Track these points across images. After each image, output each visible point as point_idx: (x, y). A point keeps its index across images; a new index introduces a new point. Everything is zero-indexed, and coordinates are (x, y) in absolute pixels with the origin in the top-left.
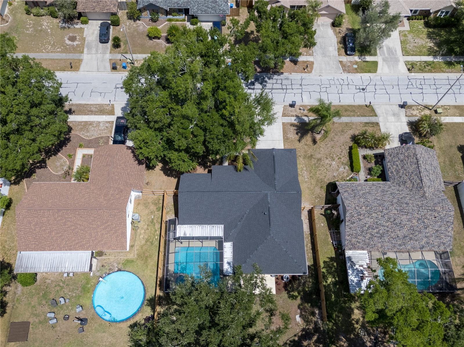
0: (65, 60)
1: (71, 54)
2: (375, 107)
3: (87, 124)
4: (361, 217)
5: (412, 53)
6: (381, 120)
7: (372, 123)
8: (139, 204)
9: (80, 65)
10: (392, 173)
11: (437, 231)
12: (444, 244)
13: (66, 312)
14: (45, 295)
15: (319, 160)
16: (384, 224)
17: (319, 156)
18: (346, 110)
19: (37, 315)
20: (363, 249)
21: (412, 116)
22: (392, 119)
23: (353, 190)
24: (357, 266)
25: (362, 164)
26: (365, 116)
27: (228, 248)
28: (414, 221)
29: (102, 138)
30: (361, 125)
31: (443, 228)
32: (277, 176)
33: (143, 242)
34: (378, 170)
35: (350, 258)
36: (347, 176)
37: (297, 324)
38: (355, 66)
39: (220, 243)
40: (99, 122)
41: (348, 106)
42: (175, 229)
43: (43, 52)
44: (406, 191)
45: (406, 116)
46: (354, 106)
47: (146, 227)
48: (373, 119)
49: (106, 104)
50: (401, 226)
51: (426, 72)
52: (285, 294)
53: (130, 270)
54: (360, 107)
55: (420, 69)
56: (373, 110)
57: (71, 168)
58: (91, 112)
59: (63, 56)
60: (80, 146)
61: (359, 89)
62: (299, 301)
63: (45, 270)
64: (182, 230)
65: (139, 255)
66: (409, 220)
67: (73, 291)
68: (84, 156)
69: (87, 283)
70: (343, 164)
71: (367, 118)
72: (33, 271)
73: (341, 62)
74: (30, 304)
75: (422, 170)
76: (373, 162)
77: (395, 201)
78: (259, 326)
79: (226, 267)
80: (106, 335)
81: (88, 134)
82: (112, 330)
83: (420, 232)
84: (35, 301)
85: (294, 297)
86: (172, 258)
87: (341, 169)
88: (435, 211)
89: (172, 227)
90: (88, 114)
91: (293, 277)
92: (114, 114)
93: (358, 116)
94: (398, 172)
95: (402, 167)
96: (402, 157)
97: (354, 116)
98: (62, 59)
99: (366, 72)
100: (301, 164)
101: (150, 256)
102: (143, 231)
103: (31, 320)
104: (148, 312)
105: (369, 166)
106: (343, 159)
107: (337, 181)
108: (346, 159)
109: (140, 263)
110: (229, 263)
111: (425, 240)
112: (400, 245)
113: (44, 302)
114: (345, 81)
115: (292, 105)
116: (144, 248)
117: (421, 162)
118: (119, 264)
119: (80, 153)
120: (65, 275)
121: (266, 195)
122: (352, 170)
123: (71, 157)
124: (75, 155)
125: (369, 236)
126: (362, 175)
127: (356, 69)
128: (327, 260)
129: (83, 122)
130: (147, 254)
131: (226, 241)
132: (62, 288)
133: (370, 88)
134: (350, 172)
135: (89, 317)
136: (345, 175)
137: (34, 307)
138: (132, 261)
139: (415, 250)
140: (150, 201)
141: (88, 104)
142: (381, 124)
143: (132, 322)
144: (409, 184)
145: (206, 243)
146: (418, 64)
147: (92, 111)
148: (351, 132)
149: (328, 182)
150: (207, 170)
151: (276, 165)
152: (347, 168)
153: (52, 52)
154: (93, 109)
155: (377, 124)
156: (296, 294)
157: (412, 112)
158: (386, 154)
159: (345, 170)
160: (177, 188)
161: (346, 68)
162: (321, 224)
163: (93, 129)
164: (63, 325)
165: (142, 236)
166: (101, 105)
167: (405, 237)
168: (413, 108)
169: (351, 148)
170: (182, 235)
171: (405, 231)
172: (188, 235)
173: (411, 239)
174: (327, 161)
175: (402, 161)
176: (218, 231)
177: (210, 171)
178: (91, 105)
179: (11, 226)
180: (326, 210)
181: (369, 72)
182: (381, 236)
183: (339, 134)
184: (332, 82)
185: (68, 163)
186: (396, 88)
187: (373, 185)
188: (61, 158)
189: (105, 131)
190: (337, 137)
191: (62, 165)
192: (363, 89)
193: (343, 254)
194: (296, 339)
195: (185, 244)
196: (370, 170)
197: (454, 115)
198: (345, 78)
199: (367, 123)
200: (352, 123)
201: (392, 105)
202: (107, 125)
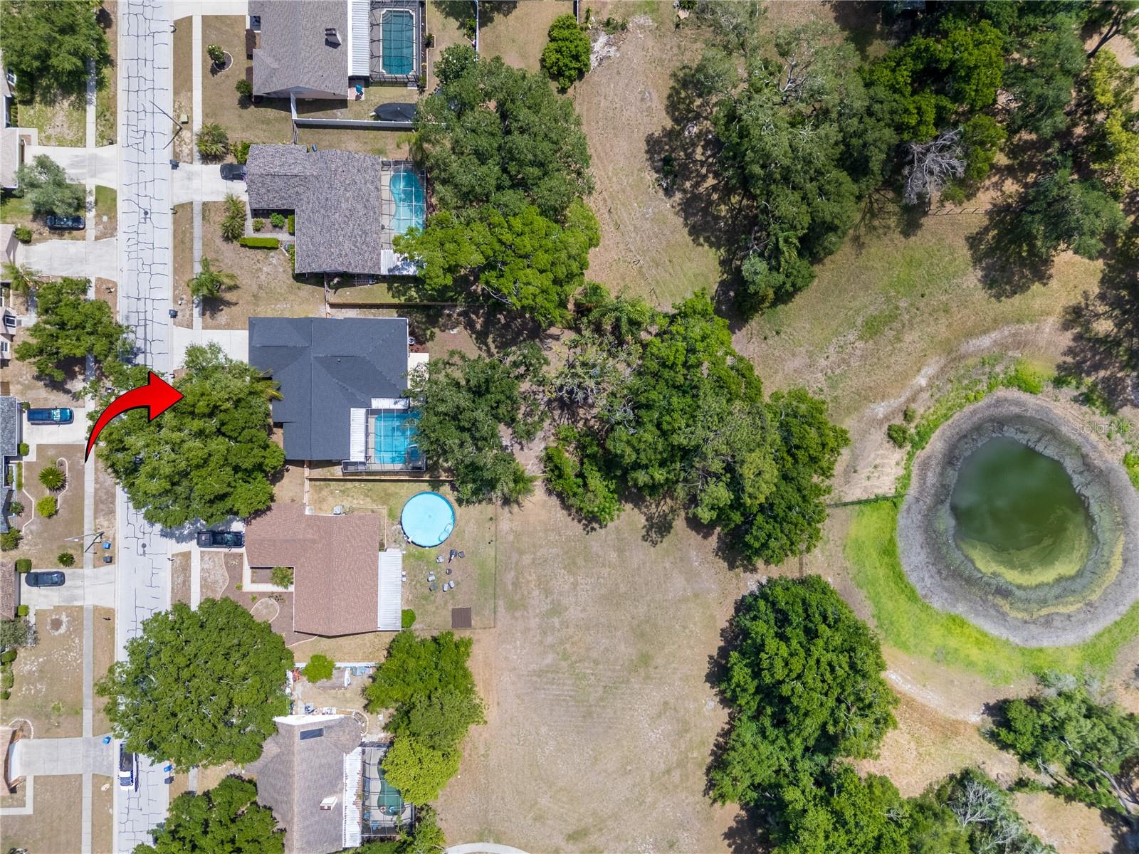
0: (96, 629)
1: (85, 623)
2: (177, 202)
3: (205, 585)
4: (344, 253)
5: (80, 134)
6: (199, 199)
7: (204, 211)
8: (320, 509)
9: (104, 609)
10: (283, 204)
11: (359, 170)
12: (373, 165)
13: (443, 573)
14: (426, 598)
15: (260, 287)
16: (351, 228)
17: (255, 287)
18: (183, 242)
19: (446, 603)
20: (379, 254)
21: (191, 154)
22: (196, 183)
23: (308, 256)
24: (399, 263)
25: (266, 235)
26: (192, 218)
27: (379, 403)
28: (348, 195)
29: (226, 563)
30: (208, 225)
31: (356, 164)
32: (291, 344)
33: (368, 500)
34: (276, 218)
35: (390, 270)
36: (284, 255)
37: (459, 333)
38: (105, 218)
39: (372, 412)
40: (203, 569)
41: (175, 237)
42: (355, 463)
43: (82, 663)
44: (309, 194)
45: (191, 163)
46: (175, 231)
47: (350, 499)
48: (197, 209)
49: (173, 565)
50: (352, 210)
51: (115, 120)
52: (429, 344)
53: (400, 511)
54: (175, 222)
55: (111, 128)
56: (182, 206)
57: (271, 595)
58: (187, 583)
59: (88, 634)
60: (240, 588)
61: (145, 218)
62: (436, 330)
63: (399, 597)
64: (356, 454)
65: (384, 503)
66: (347, 200)
67: (421, 570)
68: (253, 582)
69: (414, 556)
70: (266, 258)
71: (195, 215)
72: (400, 614)
73: (97, 238)
74: (434, 613)
75: (283, 172)
76: (264, 220)
77: (322, 211)
78: (458, 375)
79: (401, 405)
80: (467, 529)
81: (221, 581)
82: (462, 523)
83: (360, 190)
84: (431, 608)
85: (433, 335)
86: (389, 467)
87: (274, 262)
88: (336, 170)
89: (351, 468)
90: (190, 586)
91: (411, 334)
92: (190, 552)
93: (192, 227)
94: (283, 198)
95: (277, 192)
96: (263, 191)
97: (191, 233)
98: (95, 636)
99: (115, 205)
100: (267, 311)
101: (385, 490)
102: (355, 501)
103: (450, 608)
104: (446, 488)
105: (270, 226)
106: (259, 257)
107: (294, 270)
108: (260, 254)
109: (393, 502)
110: (396, 403)
111: (368, 185)
112: (375, 213)
113: (432, 598)
114: (130, 236)
115: (174, 315)
116: (375, 498)
117: (272, 171)
118: (393, 524)
119: (249, 586)
120: (404, 579)
121: (316, 358)
122: (275, 249)
123: (255, 597)
124: (252, 593)
125: (364, 247)
126: (283, 236)
127: (110, 218)
128: (391, 293)
129: (201, 589)
130: (383, 494)
131: (370, 406)
132: (418, 581)
133: (145, 203)
134: (278, 251)
135: (449, 549)
136: (282, 257)
137: (437, 608)
138: (390, 510)
139: (379, 198)
140: (316, 497)
141: (173, 589)
142: (206, 199)
143: (456, 505)
144: (301, 190)
145: (372, 429)
146: (101, 129)
147: (184, 582)
148: (219, 242)
149: (292, 280)
150: (275, 430)
151: (274, 344)
152: (272, 254)
153: (81, 650)
154: (180, 580)
155: (204, 204)
156: (428, 332)
157: (185, 154)
158: (256, 207)
159: (275, 258)
160: (300, 463)
161: (109, 231)
162: (348, 294)
163: (212, 577)
164: (457, 573)
165: (361, 502)
166: (174, 571)
167: (365, 207)
168: (178, 150)
169: (243, 246)
170: (363, 455)
171: (359, 206)
172: (363, 448)
173: (368, 200)
174: (263, 277)
175: (268, 191)
176: (358, 415)
177: (279, 425)
178: (173, 583)
179: (346, 651)
180: (329, 286)
181: (115, 200)
182: (365, 232)
183: (222, 257)
184: (134, 255)
185: (263, 600)
186: (142, 167)
187: (300, 230)
188: (257, 609)
189: (216, 560)
190: (226, 261)
191: (267, 607)
192: (146, 213)
193: (384, 277)
194: (474, 336)
195: (371, 452)
196: (275, 226)
197: (191, 99)
198: (126, 236)
199: (204, 218)
200: (204, 237)
201: (172, 179)
202: (206, 558)
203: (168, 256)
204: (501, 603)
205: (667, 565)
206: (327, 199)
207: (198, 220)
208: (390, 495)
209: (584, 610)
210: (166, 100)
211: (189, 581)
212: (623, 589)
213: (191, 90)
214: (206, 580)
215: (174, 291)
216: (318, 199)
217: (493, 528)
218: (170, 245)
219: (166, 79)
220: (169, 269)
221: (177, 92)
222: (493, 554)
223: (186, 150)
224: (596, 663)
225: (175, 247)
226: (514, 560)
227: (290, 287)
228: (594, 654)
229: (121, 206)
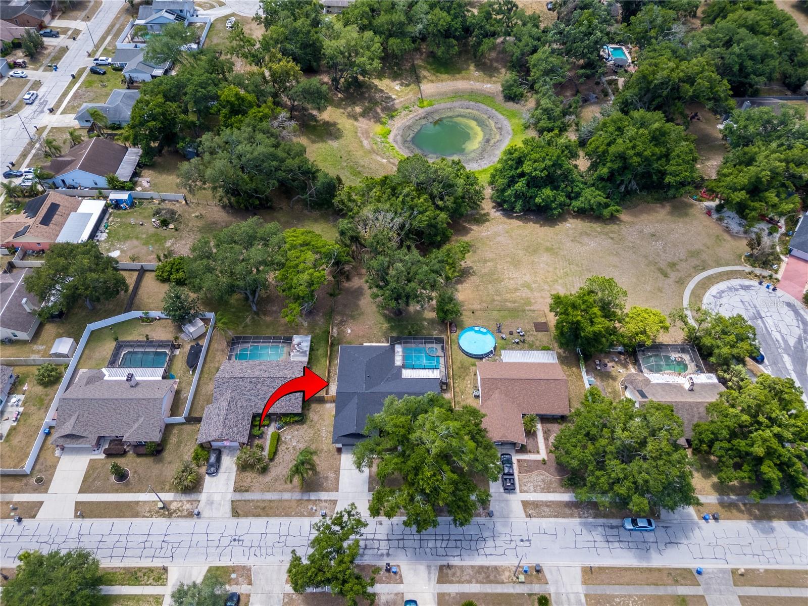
0: (602, 583)
1: (599, 593)
2: (229, 513)
3: (547, 489)
5: (151, 599)
6: (230, 495)
7: (240, 491)
9: (583, 576)
10: (248, 420)
11: (233, 368)
13: (512, 336)
16: (273, 370)
18: (264, 508)
19: (532, 334)
20: (294, 361)
21: (191, 502)
22: (217, 498)
25: (268, 443)
26: (245, 501)
27: (398, 361)
28: (249, 371)
29: (527, 472)
30: (253, 488)
33: (467, 377)
34: (256, 433)
35: (305, 357)
38: (233, 576)
40: (535, 491)
41: (259, 516)
43: (637, 596)
45: (199, 501)
46: (254, 516)
47: (467, 389)
48: (238, 496)
49: (535, 517)
50: (261, 370)
51: (146, 568)
54: (246, 515)
55: (152, 571)
56: (233, 509)
57: (547, 439)
58: (548, 504)
59: (609, 590)
60: (544, 462)
61: (239, 540)
64: (435, 375)
66: (253, 372)
68: (538, 452)
70: (286, 443)
71: (243, 499)
73: (250, 583)
75: (224, 415)
77: (258, 387)
81: (542, 477)
87: (289, 437)
88: (230, 377)
90: (550, 502)
92: (522, 502)
93: (253, 501)
94: (243, 418)
95: (238, 421)
97: (258, 501)
98: (609, 584)
99: (223, 567)
103: (536, 333)
105: (261, 440)
106: (284, 448)
108: (282, 448)
109: (467, 363)
114: (252, 554)
116: (465, 374)
117: (222, 422)
119: (543, 455)
121: (366, 391)
122: (279, 435)
123: (550, 451)
124: (547, 452)
126: (270, 432)
127: (234, 572)
129: (553, 492)
130: (462, 369)
131: (400, 366)
133: (226, 541)
134: (281, 434)
136: (286, 431)
137: (537, 340)
141: (555, 516)
142: (231, 489)
146: (151, 580)
147: (547, 506)
148: (268, 478)
149: (304, 426)
152: (283, 438)
153: (625, 596)
154: (546, 510)
155: (235, 491)
159: (286, 437)
161: (246, 573)
163: (539, 483)
165: (469, 382)
166: (540, 515)
168: (186, 513)
169: (273, 460)
171: (259, 367)
174: (300, 446)
176: (407, 373)
178: (550, 516)
181: (218, 568)
183: (281, 476)
184: (270, 551)
186: (194, 543)
189: (525, 480)
192: (235, 540)
193: (310, 360)
197: (145, 502)
198: (252, 558)
199: (247, 491)
200: (263, 491)
201: (209, 518)
202: (525, 488)
203: (274, 522)
204: (527, 308)
205: (491, 243)
206: (251, 382)
207: (247, 496)
208: (462, 365)
209: (525, 274)
210: (140, 525)
211: (546, 502)
212: (509, 259)
213: (137, 503)
214: (543, 489)
215: (304, 516)
216: (249, 391)
217: (479, 312)
218: (265, 519)
219: (122, 524)
220: (285, 521)
221: (136, 515)
222: (496, 312)
223: (187, 506)
224: (555, 268)
225: (267, 515)
226: (498, 303)
227: (310, 427)
228: (551, 269)
229: (225, 562)
